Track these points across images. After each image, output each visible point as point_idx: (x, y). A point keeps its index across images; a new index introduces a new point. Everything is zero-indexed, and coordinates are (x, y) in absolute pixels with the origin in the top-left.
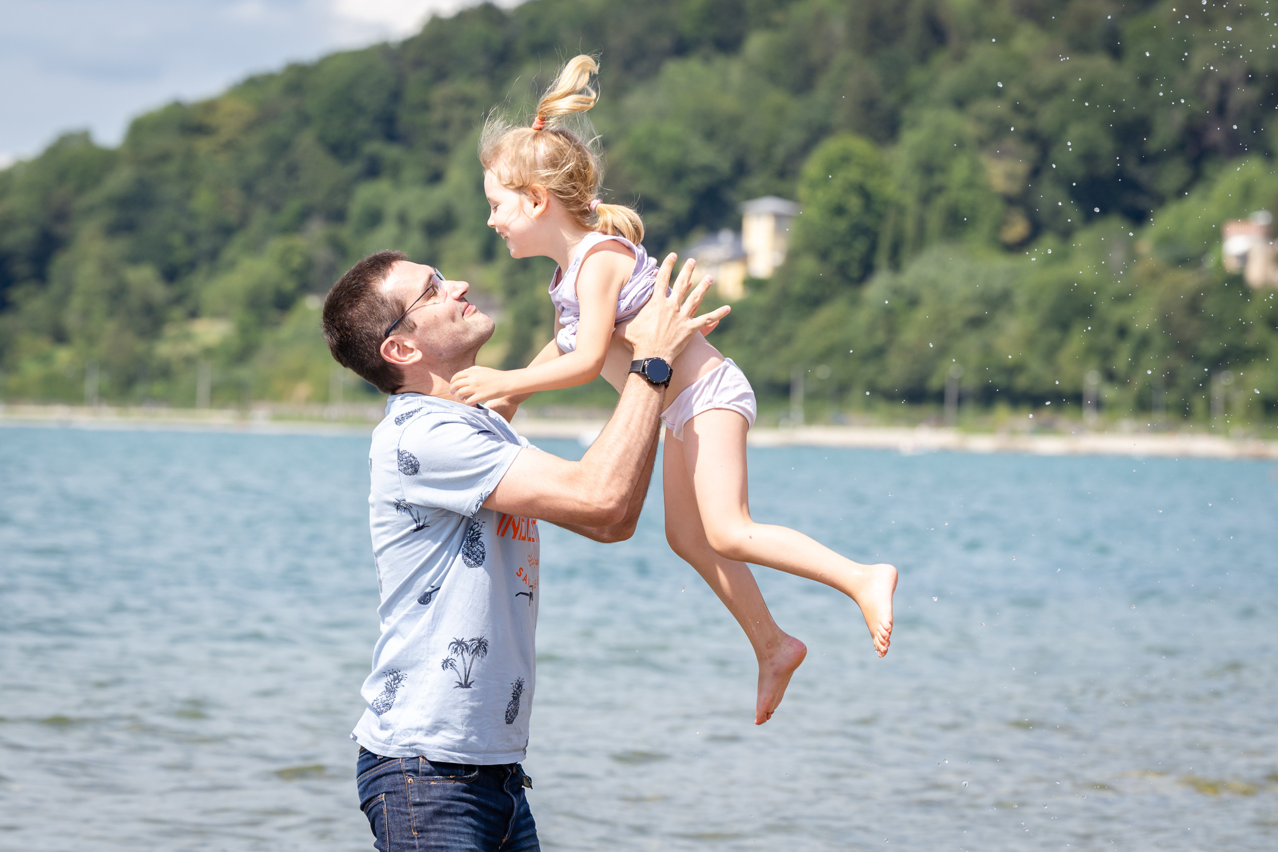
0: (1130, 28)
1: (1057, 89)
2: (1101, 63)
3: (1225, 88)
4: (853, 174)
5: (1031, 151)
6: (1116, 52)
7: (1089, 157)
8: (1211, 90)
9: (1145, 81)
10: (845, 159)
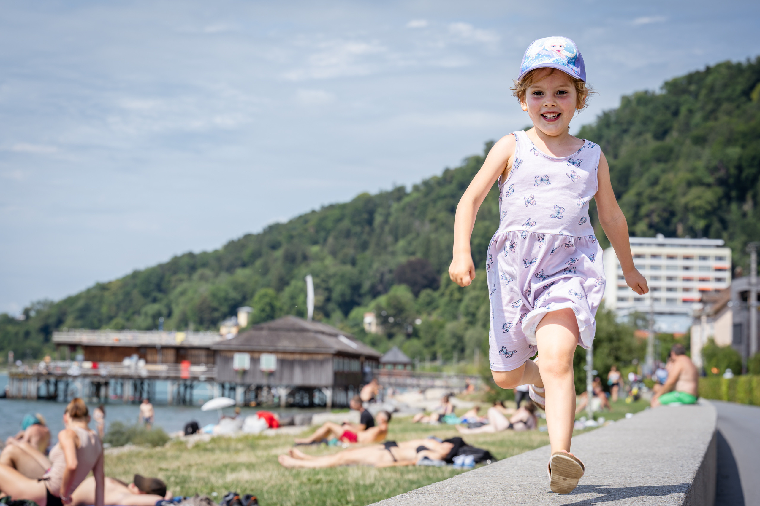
0: (359, 257)
1: (334, 275)
2: (348, 268)
3: (382, 275)
4: (267, 300)
5: (326, 294)
6: (354, 263)
7: (343, 295)
8: (378, 275)
9: (361, 272)
10: (265, 295)
